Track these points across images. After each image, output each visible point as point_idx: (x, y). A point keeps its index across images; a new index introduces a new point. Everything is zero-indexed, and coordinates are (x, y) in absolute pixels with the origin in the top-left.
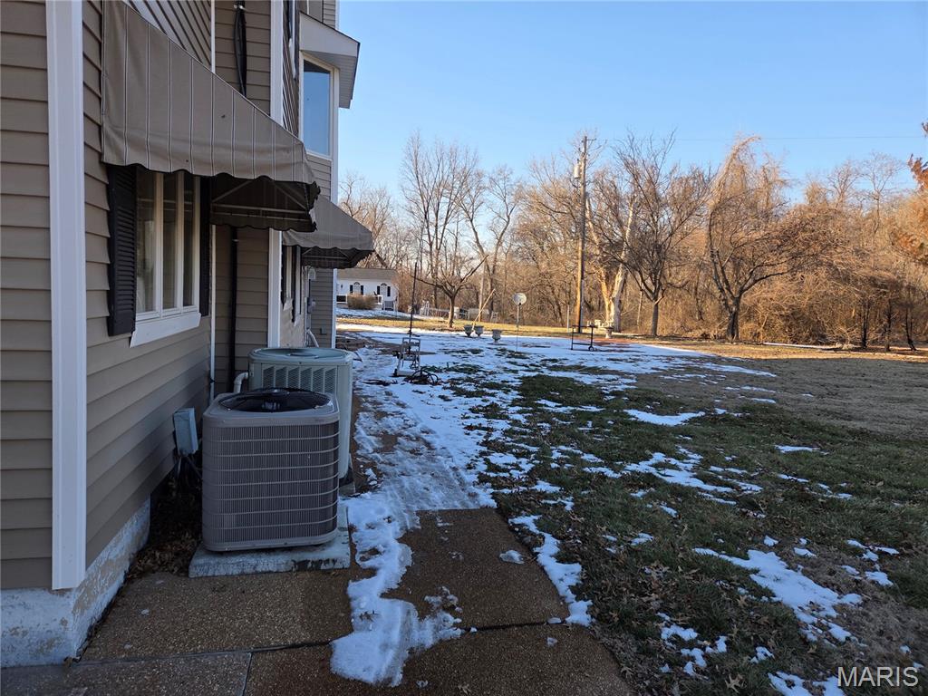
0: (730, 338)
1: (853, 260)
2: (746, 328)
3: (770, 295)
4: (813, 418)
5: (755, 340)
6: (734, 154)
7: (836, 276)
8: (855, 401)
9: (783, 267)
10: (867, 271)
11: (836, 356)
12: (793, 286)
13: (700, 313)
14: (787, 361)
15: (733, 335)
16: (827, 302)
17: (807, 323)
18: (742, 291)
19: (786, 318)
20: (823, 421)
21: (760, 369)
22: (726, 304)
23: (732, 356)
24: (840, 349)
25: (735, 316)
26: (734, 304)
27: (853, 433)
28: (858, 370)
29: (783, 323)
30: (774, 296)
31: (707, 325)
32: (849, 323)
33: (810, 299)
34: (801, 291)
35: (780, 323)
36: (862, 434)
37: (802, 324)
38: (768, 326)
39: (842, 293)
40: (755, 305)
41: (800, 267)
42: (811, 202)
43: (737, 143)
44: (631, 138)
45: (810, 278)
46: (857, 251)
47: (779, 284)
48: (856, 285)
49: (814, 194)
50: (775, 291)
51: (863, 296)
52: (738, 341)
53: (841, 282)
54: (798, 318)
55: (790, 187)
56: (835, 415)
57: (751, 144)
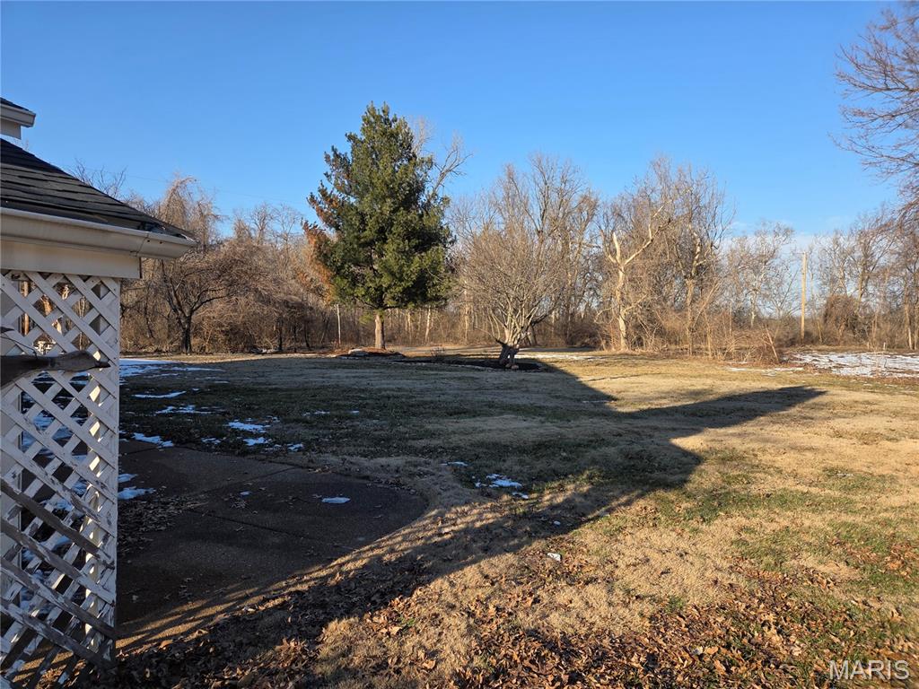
0: (184, 351)
1: (272, 287)
2: (194, 341)
3: (212, 315)
4: (251, 386)
5: (202, 350)
6: (174, 190)
7: (261, 299)
8: (273, 378)
9: (222, 293)
10: (282, 295)
11: (263, 357)
12: (230, 306)
13: (151, 331)
14: (231, 362)
15: (187, 348)
16: (256, 319)
17: (243, 336)
18: (192, 312)
19: (226, 333)
20: (256, 387)
21: (214, 367)
22: (180, 322)
23: (190, 362)
24: (265, 353)
25: (187, 332)
26: (186, 322)
27: (270, 390)
28: (277, 365)
29: (224, 337)
30: (216, 315)
31: (158, 341)
32: (272, 336)
33: (243, 317)
34: (236, 311)
35: (221, 337)
36: (276, 389)
37: (239, 337)
38: (213, 340)
39: (265, 313)
40: (201, 323)
41: (236, 293)
42: (239, 237)
43: (176, 181)
44: (82, 169)
45: (242, 301)
46: (275, 280)
47: (218, 305)
48: (274, 305)
49: (241, 230)
50: (216, 311)
51: (281, 314)
52: (191, 352)
53: (265, 304)
54: (236, 333)
55: (222, 222)
56: (265, 384)
57: (188, 183)
